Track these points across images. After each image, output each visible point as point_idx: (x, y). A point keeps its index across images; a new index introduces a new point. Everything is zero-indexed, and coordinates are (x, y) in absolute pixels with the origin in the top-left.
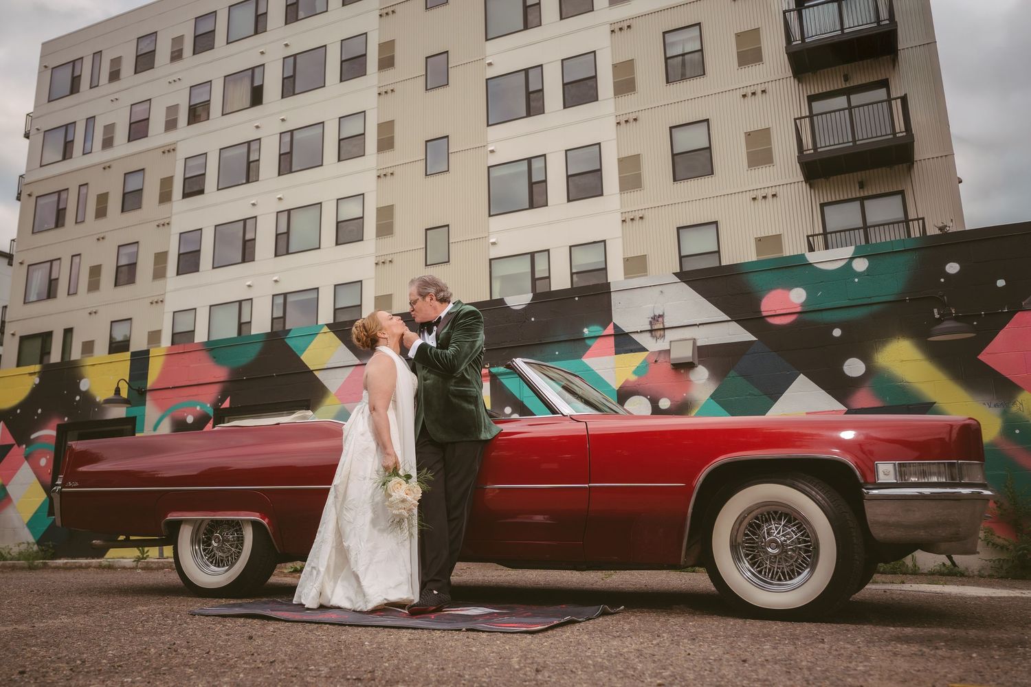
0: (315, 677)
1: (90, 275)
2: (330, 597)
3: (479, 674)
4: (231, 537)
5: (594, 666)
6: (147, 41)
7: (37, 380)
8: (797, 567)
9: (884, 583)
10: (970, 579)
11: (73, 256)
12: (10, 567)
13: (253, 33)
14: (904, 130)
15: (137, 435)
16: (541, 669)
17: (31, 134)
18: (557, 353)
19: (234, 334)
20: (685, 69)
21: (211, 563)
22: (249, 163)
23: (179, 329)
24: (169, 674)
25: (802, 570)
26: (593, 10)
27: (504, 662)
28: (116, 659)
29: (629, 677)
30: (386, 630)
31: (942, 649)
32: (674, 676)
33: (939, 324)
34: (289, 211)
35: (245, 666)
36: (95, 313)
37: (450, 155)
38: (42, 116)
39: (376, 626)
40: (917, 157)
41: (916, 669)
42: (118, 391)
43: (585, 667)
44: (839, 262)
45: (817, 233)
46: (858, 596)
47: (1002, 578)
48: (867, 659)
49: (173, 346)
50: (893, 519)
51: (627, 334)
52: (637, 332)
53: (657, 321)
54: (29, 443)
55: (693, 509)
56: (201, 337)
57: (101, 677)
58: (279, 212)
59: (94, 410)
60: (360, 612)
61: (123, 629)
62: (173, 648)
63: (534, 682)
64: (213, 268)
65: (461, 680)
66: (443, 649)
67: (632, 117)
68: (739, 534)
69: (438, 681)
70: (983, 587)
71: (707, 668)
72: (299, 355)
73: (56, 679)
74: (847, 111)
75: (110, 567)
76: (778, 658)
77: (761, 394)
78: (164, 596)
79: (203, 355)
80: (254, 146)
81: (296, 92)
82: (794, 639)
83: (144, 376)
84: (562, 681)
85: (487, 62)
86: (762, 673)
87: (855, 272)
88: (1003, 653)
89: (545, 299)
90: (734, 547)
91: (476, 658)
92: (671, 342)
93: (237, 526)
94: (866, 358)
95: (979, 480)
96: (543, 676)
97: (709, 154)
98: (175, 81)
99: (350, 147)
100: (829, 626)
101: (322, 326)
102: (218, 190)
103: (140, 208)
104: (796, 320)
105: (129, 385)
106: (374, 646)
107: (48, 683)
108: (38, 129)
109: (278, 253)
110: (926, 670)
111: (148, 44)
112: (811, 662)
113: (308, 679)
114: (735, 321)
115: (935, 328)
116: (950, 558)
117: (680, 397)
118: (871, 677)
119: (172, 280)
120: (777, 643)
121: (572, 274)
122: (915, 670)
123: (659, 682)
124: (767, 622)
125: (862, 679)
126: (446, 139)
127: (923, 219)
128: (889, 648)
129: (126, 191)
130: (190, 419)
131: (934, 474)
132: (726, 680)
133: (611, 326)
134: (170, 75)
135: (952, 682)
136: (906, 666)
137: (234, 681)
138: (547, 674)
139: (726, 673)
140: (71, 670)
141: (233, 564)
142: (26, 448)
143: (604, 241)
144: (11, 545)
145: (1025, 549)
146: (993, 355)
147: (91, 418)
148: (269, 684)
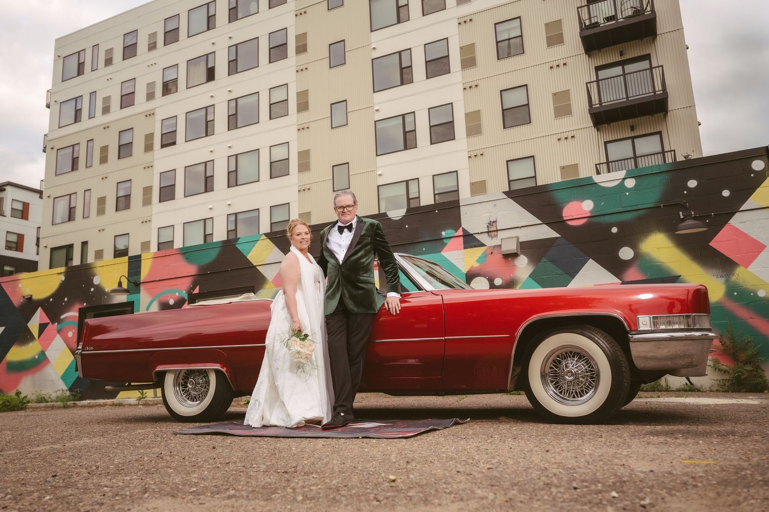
0: (256, 472)
1: (98, 204)
2: (269, 419)
3: (368, 466)
4: (201, 381)
5: (446, 458)
6: (131, 36)
7: (63, 278)
8: (586, 388)
9: (646, 397)
10: (704, 393)
11: (85, 191)
12: (51, 407)
14: (661, 89)
15: (135, 313)
16: (410, 461)
17: (51, 105)
18: (424, 249)
19: (201, 242)
20: (510, 49)
21: (188, 399)
22: (207, 122)
23: (162, 240)
24: (156, 474)
25: (589, 390)
26: (446, 9)
27: (386, 458)
28: (120, 465)
29: (469, 464)
30: (308, 439)
31: (679, 439)
32: (500, 462)
33: (683, 222)
34: (236, 155)
35: (209, 466)
36: (103, 230)
37: (348, 113)
38: (58, 92)
39: (301, 437)
40: (670, 108)
42: (120, 284)
43: (440, 459)
44: (616, 181)
45: (602, 162)
46: (628, 407)
47: (725, 391)
48: (629, 447)
49: (159, 251)
50: (650, 354)
51: (472, 235)
52: (479, 233)
53: (492, 225)
54: (60, 321)
55: (515, 352)
56: (178, 244)
57: (109, 477)
58: (230, 156)
59: (104, 298)
60: (290, 428)
61: (126, 445)
62: (160, 456)
63: (405, 470)
64: (185, 197)
65: (355, 470)
66: (345, 450)
67: (474, 84)
68: (546, 368)
69: (340, 471)
70: (712, 398)
71: (522, 457)
72: (246, 255)
73: (78, 479)
74: (622, 77)
75: (120, 405)
76: (570, 448)
77: (563, 273)
78: (157, 422)
79: (180, 257)
80: (210, 110)
81: (238, 71)
82: (582, 435)
83: (138, 273)
84: (424, 469)
85: (373, 47)
86: (558, 459)
87: (627, 188)
88: (719, 440)
89: (415, 212)
90: (543, 376)
91: (367, 456)
92: (501, 239)
93: (204, 373)
94: (634, 247)
95: (707, 326)
96: (411, 466)
97: (527, 109)
98: (152, 65)
99: (278, 109)
100: (607, 426)
101: (262, 234)
102: (186, 142)
103: (131, 156)
104: (586, 222)
105: (128, 280)
106: (299, 450)
107: (72, 482)
108: (56, 101)
109: (230, 185)
110: (667, 452)
111: (131, 39)
112: (592, 450)
113: (251, 473)
114: (546, 224)
115: (681, 225)
116: (688, 379)
117: (508, 277)
118: (631, 458)
119: (156, 206)
120: (571, 439)
121: (435, 195)
122: (660, 453)
123: (489, 466)
124: (565, 425)
125: (625, 460)
126: (345, 102)
127: (674, 151)
128: (645, 439)
129: (121, 144)
130: (172, 302)
131: (677, 323)
132: (534, 464)
133: (461, 229)
134: (149, 60)
135: (684, 460)
136: (655, 450)
137: (200, 476)
138: (414, 465)
139: (535, 459)
140: (89, 473)
141: (203, 399)
142: (58, 324)
143: (457, 171)
144: (51, 392)
145: (740, 372)
146: (719, 242)
147: (103, 303)
148: (224, 478)
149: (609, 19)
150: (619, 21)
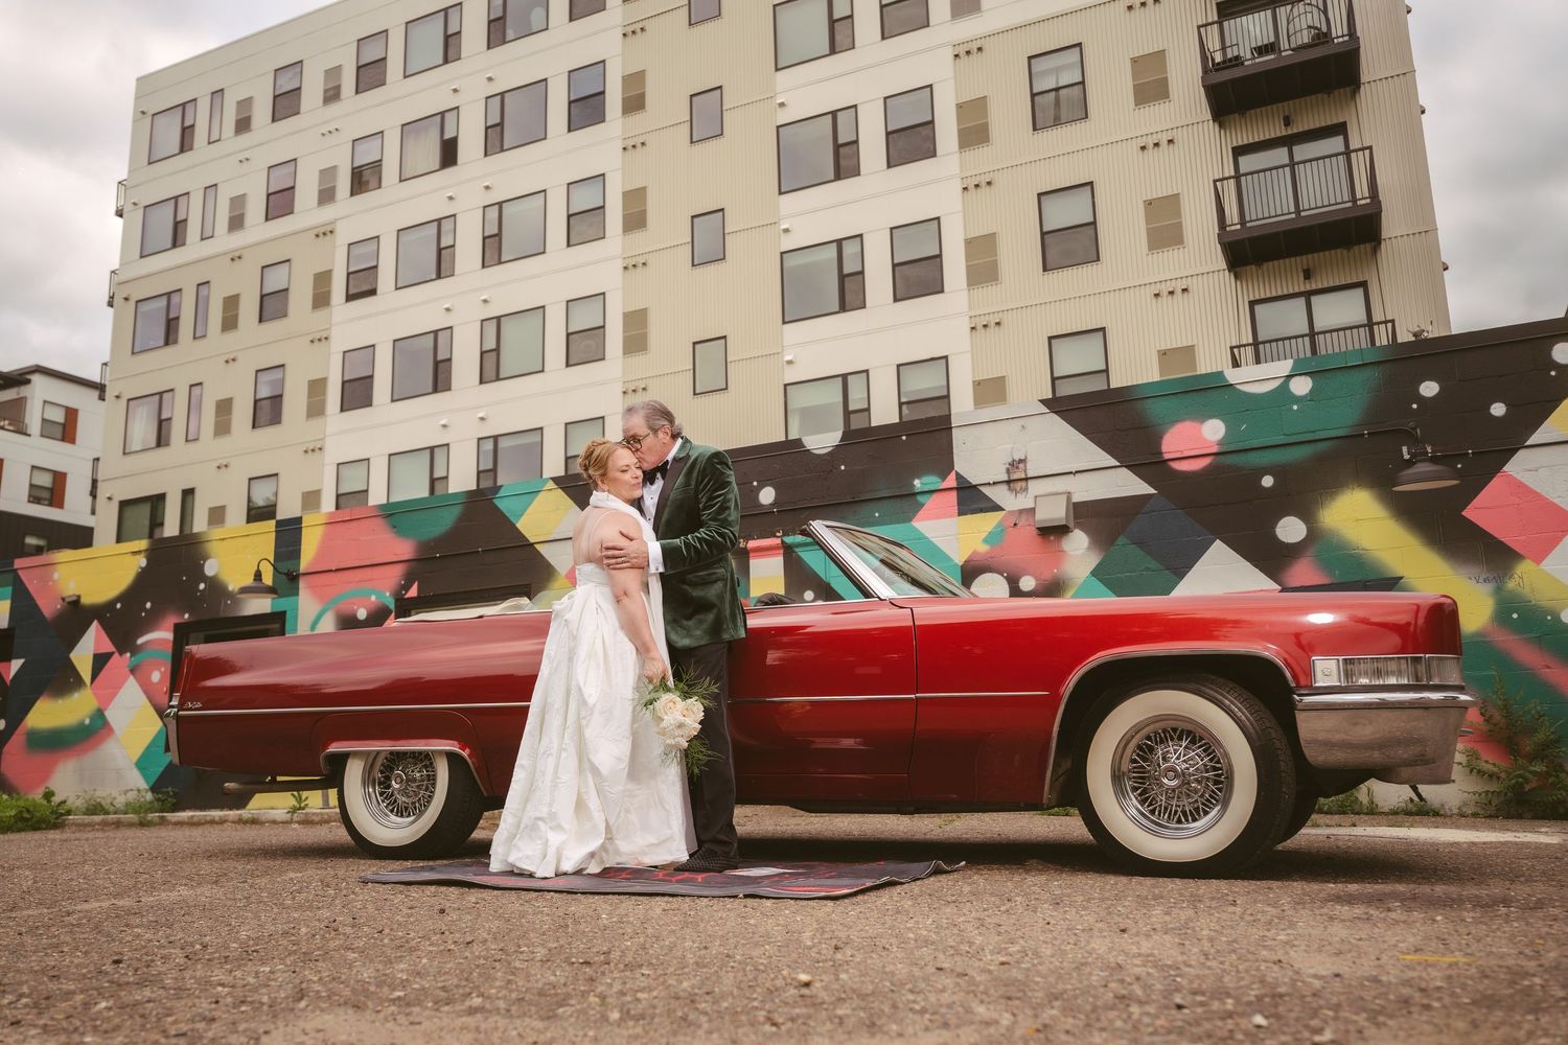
0: (527, 961)
1: (217, 412)
3: (755, 953)
4: (418, 775)
5: (916, 940)
6: (289, 74)
7: (143, 562)
8: (1203, 804)
9: (1328, 826)
10: (1447, 820)
11: (191, 386)
12: (113, 823)
13: (441, 62)
14: (1367, 195)
15: (287, 635)
16: (842, 946)
17: (125, 211)
18: (877, 515)
19: (425, 493)
20: (1059, 109)
21: (392, 811)
22: (440, 251)
23: (345, 489)
24: (324, 961)
25: (1210, 808)
26: (928, 26)
27: (792, 938)
28: (251, 942)
29: (961, 954)
30: (633, 898)
31: (1395, 911)
32: (1025, 951)
33: (1409, 467)
34: (498, 318)
35: (431, 948)
36: (226, 466)
37: (726, 236)
38: (140, 184)
39: (619, 894)
40: (1385, 234)
41: (1357, 936)
42: (258, 576)
43: (903, 942)
44: (1272, 381)
45: (1245, 342)
46: (1290, 844)
47: (1490, 817)
48: (1292, 925)
49: (339, 511)
50: (1338, 737)
51: (975, 486)
52: (989, 484)
53: (1017, 468)
54: (135, 650)
55: (1061, 726)
56: (377, 497)
57: (228, 967)
58: (485, 320)
59: (226, 604)
61: (265, 903)
62: (332, 927)
63: (831, 963)
64: (393, 401)
65: (729, 962)
66: (709, 921)
67: (984, 180)
68: (1123, 760)
69: (697, 964)
70: (1464, 829)
71: (1072, 941)
72: (514, 522)
73: (164, 969)
74: (1288, 168)
75: (254, 822)
76: (1170, 926)
77: (1162, 568)
78: (326, 858)
79: (380, 522)
80: (447, 226)
81: (505, 148)
82: (1195, 900)
83: (295, 554)
84: (869, 961)
85: (779, 101)
86: (1145, 947)
87: (1294, 396)
88: (1478, 915)
89: (860, 438)
90: (1117, 777)
91: (753, 933)
92: (1036, 497)
93: (426, 759)
94: (1307, 516)
95: (1454, 680)
96: (844, 955)
97: (1092, 232)
98: (330, 132)
99: (584, 226)
100: (1246, 883)
101: (547, 479)
102: (397, 289)
103: (286, 316)
104: (1210, 464)
105: (275, 568)
106: (615, 920)
107: (153, 975)
108: (135, 204)
109: (484, 379)
110: (1370, 938)
111: (290, 79)
112: (1214, 931)
113: (517, 964)
114: (1126, 467)
115: (1404, 473)
116: (1415, 789)
117: (1046, 575)
118: (1295, 949)
119: (334, 418)
120: (1171, 907)
121: (901, 404)
122: (1355, 939)
123: (1003, 959)
124: (1161, 880)
125: (1283, 951)
126: (721, 213)
127: (1393, 321)
128: (1325, 910)
129: (265, 291)
130: (362, 614)
131: (1393, 673)
132: (1095, 956)
133: (953, 474)
134: (324, 123)
135: (1403, 953)
136: (1344, 933)
137: (413, 967)
138: (849, 953)
139: (1097, 947)
140: (187, 957)
141: (422, 813)
142: (131, 657)
143: (946, 357)
144: (115, 793)
145: (1520, 776)
146: (1483, 510)
147: (222, 615)
148: (462, 971)
149: (1262, 50)
150: (1283, 54)
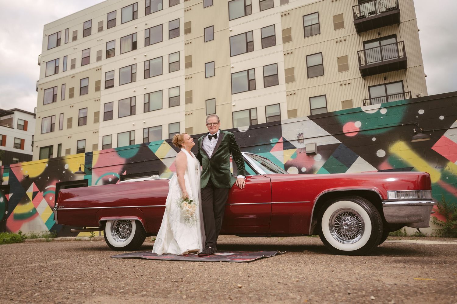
0: (159, 281)
1: (68, 122)
2: (167, 250)
3: (225, 278)
4: (127, 226)
5: (272, 274)
6: (88, 23)
7: (47, 165)
8: (356, 234)
9: (392, 240)
10: (427, 238)
11: (60, 114)
12: (39, 241)
13: (132, 19)
14: (403, 55)
15: (89, 186)
16: (250, 276)
17: (41, 64)
18: (260, 150)
19: (128, 144)
20: (312, 31)
21: (119, 237)
22: (132, 74)
23: (105, 143)
24: (100, 281)
25: (358, 235)
26: (273, 7)
27: (236, 274)
28: (79, 276)
29: (285, 278)
30: (190, 262)
31: (412, 265)
32: (304, 277)
33: (415, 135)
34: (149, 94)
35: (131, 277)
36: (71, 137)
37: (215, 69)
38: (45, 56)
39: (186, 261)
40: (408, 66)
41: (401, 273)
42: (80, 169)
43: (268, 275)
44: (375, 110)
45: (367, 98)
46: (382, 245)
47: (440, 237)
48: (382, 269)
49: (103, 150)
50: (395, 214)
51: (288, 141)
52: (292, 141)
53: (301, 136)
54: (45, 191)
55: (314, 211)
56: (114, 146)
57: (73, 283)
58: (145, 94)
59: (71, 177)
60: (179, 255)
61: (83, 264)
62: (102, 271)
63: (247, 281)
64: (119, 118)
65: (218, 281)
66: (212, 269)
67: (290, 52)
68: (332, 222)
69: (208, 281)
71: (318, 274)
72: (154, 153)
73: (54, 284)
74: (379, 48)
75: (80, 240)
76: (346, 270)
77: (343, 165)
78: (101, 251)
79: (115, 153)
80: (134, 67)
81: (151, 44)
82: (354, 262)
83: (91, 163)
84: (258, 281)
85: (230, 30)
86: (339, 276)
87: (381, 114)
88: (437, 266)
89: (255, 128)
90: (330, 226)
91: (225, 272)
92: (306, 144)
93: (129, 222)
94: (386, 149)
95: (430, 197)
97: (322, 67)
98: (100, 40)
99: (174, 66)
100: (368, 257)
101: (164, 140)
102: (119, 85)
103: (87, 93)
104: (357, 134)
105: (85, 167)
106: (184, 268)
107: (51, 285)
108: (44, 61)
109: (145, 111)
110: (405, 273)
111: (88, 25)
112: (360, 271)
113: (156, 282)
114: (332, 135)
115: (413, 137)
116: (418, 229)
117: (310, 167)
118: (383, 276)
119: (102, 123)
120: (347, 264)
121: (266, 118)
123: (298, 280)
124: (344, 256)
125: (379, 277)
126: (213, 62)
127: (410, 92)
128: (392, 265)
129: (82, 86)
130: (110, 180)
131: (411, 195)
132: (324, 279)
133: (282, 138)
134: (98, 37)
135: (415, 278)
136: (397, 272)
137: (126, 283)
138: (252, 278)
139: (325, 276)
140: (61, 280)
141: (128, 238)
142: (44, 192)
143: (279, 104)
144: (39, 232)
145: (449, 225)
146: (437, 147)
147: (70, 180)
148: (140, 284)
149: (371, 13)
150: (378, 14)
